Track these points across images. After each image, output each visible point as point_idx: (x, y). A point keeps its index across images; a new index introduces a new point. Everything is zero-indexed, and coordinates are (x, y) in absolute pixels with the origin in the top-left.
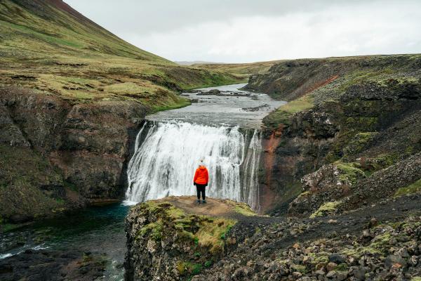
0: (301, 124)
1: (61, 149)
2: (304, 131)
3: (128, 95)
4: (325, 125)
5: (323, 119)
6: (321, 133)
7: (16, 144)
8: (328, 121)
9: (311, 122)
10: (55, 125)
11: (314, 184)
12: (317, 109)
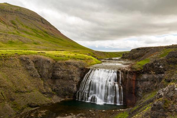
0: (149, 68)
1: (51, 78)
2: (150, 71)
3: (78, 59)
4: (160, 68)
5: (159, 66)
6: (158, 72)
7: (35, 76)
8: (161, 67)
9: (153, 67)
10: (50, 69)
11: (164, 94)
12: (155, 62)
